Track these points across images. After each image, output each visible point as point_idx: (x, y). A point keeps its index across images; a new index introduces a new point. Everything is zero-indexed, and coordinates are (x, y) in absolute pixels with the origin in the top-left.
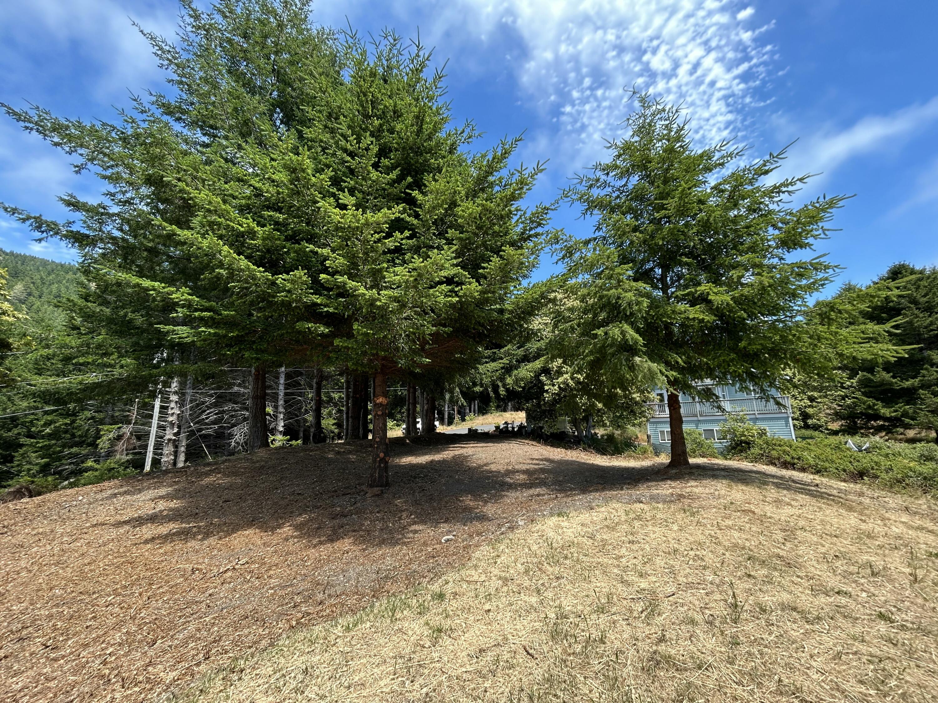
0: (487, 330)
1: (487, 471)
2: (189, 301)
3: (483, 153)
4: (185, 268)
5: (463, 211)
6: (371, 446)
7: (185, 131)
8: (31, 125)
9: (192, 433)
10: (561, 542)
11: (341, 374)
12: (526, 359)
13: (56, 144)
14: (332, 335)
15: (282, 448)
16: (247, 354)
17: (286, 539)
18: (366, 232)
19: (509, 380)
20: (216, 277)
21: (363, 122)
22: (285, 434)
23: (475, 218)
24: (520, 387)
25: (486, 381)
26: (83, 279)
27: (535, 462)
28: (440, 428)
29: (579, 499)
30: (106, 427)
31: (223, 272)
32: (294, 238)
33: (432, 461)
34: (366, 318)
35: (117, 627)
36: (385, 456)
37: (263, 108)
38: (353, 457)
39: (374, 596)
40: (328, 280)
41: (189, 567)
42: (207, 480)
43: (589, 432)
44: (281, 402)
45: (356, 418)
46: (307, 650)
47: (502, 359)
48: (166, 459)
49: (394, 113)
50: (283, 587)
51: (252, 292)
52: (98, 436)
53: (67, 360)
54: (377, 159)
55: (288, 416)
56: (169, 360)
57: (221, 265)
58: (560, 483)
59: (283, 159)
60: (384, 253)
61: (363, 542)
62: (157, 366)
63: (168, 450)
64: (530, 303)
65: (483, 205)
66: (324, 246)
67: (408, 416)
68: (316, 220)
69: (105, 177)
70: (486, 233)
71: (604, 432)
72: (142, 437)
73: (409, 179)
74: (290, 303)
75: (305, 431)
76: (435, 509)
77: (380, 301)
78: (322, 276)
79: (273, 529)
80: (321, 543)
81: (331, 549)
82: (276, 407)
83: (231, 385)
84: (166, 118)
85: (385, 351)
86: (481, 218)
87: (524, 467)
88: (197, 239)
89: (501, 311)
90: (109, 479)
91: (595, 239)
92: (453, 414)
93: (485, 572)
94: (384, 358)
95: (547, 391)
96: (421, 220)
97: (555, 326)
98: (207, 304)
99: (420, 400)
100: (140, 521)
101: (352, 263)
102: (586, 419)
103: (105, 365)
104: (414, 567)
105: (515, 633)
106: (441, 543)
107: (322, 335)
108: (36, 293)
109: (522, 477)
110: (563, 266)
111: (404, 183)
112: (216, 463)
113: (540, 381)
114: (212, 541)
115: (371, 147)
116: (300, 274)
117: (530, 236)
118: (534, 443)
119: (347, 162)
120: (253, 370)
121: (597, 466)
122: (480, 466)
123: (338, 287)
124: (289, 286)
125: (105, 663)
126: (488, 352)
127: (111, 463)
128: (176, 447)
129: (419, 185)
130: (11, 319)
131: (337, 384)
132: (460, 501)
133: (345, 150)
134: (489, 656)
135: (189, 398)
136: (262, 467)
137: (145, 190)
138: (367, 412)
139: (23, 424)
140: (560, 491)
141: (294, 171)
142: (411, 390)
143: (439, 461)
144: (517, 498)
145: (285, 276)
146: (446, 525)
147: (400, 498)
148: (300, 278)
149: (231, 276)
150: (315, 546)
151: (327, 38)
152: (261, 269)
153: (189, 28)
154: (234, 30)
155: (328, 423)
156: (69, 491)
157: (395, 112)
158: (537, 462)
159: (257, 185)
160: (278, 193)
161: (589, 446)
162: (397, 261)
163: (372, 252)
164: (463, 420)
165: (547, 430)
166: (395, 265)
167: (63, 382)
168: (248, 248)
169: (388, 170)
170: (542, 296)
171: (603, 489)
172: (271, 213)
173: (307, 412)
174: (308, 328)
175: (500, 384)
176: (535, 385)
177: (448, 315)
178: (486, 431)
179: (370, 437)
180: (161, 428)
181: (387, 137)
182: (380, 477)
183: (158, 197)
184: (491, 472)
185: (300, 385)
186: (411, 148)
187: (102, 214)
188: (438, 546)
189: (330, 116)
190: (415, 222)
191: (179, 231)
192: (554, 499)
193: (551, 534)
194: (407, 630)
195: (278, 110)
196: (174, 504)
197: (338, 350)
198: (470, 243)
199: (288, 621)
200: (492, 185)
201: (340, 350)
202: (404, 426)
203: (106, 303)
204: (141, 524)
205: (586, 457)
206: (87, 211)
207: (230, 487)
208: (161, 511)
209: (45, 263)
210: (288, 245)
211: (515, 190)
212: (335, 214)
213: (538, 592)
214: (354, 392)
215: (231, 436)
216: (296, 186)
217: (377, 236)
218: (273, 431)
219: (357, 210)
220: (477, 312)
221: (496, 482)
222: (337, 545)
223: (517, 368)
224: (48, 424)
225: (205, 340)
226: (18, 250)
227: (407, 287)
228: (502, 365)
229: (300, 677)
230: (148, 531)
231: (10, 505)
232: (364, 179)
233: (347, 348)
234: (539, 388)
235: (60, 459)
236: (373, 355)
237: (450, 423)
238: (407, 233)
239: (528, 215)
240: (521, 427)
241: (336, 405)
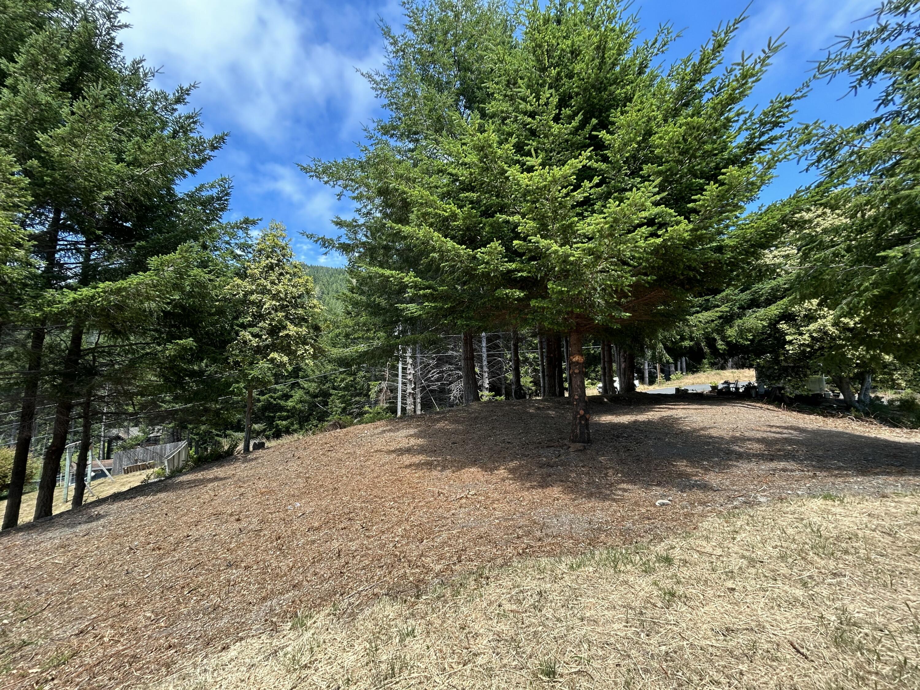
0: (700, 274)
1: (705, 436)
2: (415, 282)
3: (685, 58)
4: (408, 257)
5: (661, 138)
6: (568, 403)
7: (399, 144)
8: (312, 174)
9: (423, 389)
10: (835, 533)
11: (534, 336)
12: (754, 303)
13: (326, 183)
14: (528, 298)
15: (490, 401)
16: (459, 322)
17: (503, 480)
18: (553, 189)
19: (731, 332)
20: (431, 260)
21: (540, 76)
22: (490, 390)
23: (677, 142)
24: (747, 340)
25: (698, 334)
26: (348, 277)
27: (774, 429)
28: (640, 388)
29: (856, 482)
30: (373, 383)
31: (436, 255)
32: (487, 213)
33: (635, 422)
34: (557, 278)
35: (399, 523)
36: (585, 413)
37: (450, 101)
38: (552, 413)
39: (590, 544)
40: (521, 245)
41: (436, 490)
42: (439, 425)
43: (865, 395)
44: (485, 363)
45: (552, 377)
46: (538, 577)
47: (718, 306)
48: (410, 408)
49: (572, 54)
50: (506, 520)
51: (458, 268)
52: (369, 390)
53: (347, 336)
54: (557, 111)
55: (492, 374)
56: (404, 332)
57: (434, 250)
58: (820, 459)
59: (472, 140)
60: (573, 207)
61: (572, 492)
62: (398, 337)
63: (410, 400)
64: (763, 232)
65: (687, 124)
66: (513, 214)
67: (604, 374)
68: (504, 190)
69: (354, 198)
70: (694, 156)
71: (894, 396)
72: (393, 390)
73: (594, 121)
74: (489, 273)
75: (506, 388)
76: (644, 471)
77: (574, 256)
78: (515, 242)
79: (492, 470)
80: (533, 487)
81: (542, 495)
82: (481, 367)
83: (447, 350)
84: (384, 138)
85: (580, 308)
86: (685, 140)
87: (759, 435)
88: (415, 231)
89: (720, 249)
90: (379, 420)
91: (878, 120)
92: (654, 373)
93: (720, 545)
94: (578, 316)
95: (790, 342)
96: (610, 162)
97: (805, 257)
98: (427, 283)
99: (616, 357)
100: (401, 452)
101: (542, 225)
102: (860, 378)
103: (368, 338)
104: (628, 524)
105: (774, 623)
106: (655, 506)
107: (519, 299)
108: (326, 292)
109: (756, 446)
110: (818, 172)
111: (588, 127)
112: (443, 413)
113: (778, 330)
114: (448, 472)
115: (551, 99)
116: (496, 245)
117: (762, 144)
118: (770, 407)
119: (528, 124)
120: (462, 336)
121: (886, 441)
122: (695, 430)
123: (530, 251)
124: (487, 258)
125: (395, 546)
126: (700, 300)
127: (377, 408)
128: (414, 399)
129: (604, 125)
130: (319, 311)
131: (530, 345)
132: (674, 465)
133: (525, 113)
134: (742, 639)
135: (419, 361)
136: (477, 418)
137: (378, 201)
138: (561, 372)
139: (330, 380)
140: (821, 468)
141: (482, 149)
142: (606, 348)
143: (644, 422)
144: (751, 470)
145: (483, 250)
146: (658, 488)
147: (603, 455)
148: (496, 249)
149: (442, 258)
150: (528, 489)
151: (497, 7)
152: (464, 247)
153: (392, 55)
154: (422, 39)
155: (526, 381)
156: (360, 427)
157: (572, 52)
158: (779, 430)
159: (454, 172)
160: (471, 174)
161: (867, 415)
162: (586, 214)
163: (561, 208)
164: (668, 379)
165: (789, 392)
166: (584, 218)
167: (348, 352)
168: (452, 230)
169: (571, 118)
170: (783, 220)
171: (901, 473)
172: (467, 194)
173: (507, 371)
174: (506, 294)
175: (717, 337)
176: (770, 335)
177: (649, 263)
178: (699, 391)
179: (567, 395)
180: (404, 384)
181: (566, 84)
182: (582, 433)
183: (386, 204)
184: (711, 437)
185: (499, 347)
186: (593, 86)
187: (355, 226)
188: (652, 509)
189: (508, 84)
190: (604, 166)
191: (403, 228)
192: (813, 477)
193: (816, 519)
194: (634, 584)
195: (461, 97)
196: (420, 441)
197: (535, 311)
198: (672, 175)
199: (515, 548)
200: (699, 95)
201: (536, 311)
202: (601, 385)
203: (363, 293)
204: (402, 454)
205: (861, 429)
206: (347, 226)
207: (455, 432)
208: (413, 446)
209: (328, 270)
210: (484, 220)
211: (734, 90)
212: (524, 179)
213: (805, 585)
214: (549, 352)
215: (450, 391)
216: (485, 163)
217: (564, 191)
218: (481, 388)
219: (544, 168)
220: (687, 253)
221: (719, 449)
222: (548, 491)
223: (740, 316)
224: (342, 380)
225: (428, 313)
226: (315, 264)
227: (602, 236)
228: (718, 314)
229: (537, 598)
230: (407, 459)
231: (332, 433)
232: (546, 136)
233: (543, 308)
234: (776, 338)
235: (350, 404)
236: (568, 313)
237: (652, 382)
238: (596, 180)
239: (756, 118)
240: (749, 388)
241: (531, 364)
